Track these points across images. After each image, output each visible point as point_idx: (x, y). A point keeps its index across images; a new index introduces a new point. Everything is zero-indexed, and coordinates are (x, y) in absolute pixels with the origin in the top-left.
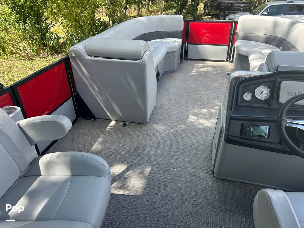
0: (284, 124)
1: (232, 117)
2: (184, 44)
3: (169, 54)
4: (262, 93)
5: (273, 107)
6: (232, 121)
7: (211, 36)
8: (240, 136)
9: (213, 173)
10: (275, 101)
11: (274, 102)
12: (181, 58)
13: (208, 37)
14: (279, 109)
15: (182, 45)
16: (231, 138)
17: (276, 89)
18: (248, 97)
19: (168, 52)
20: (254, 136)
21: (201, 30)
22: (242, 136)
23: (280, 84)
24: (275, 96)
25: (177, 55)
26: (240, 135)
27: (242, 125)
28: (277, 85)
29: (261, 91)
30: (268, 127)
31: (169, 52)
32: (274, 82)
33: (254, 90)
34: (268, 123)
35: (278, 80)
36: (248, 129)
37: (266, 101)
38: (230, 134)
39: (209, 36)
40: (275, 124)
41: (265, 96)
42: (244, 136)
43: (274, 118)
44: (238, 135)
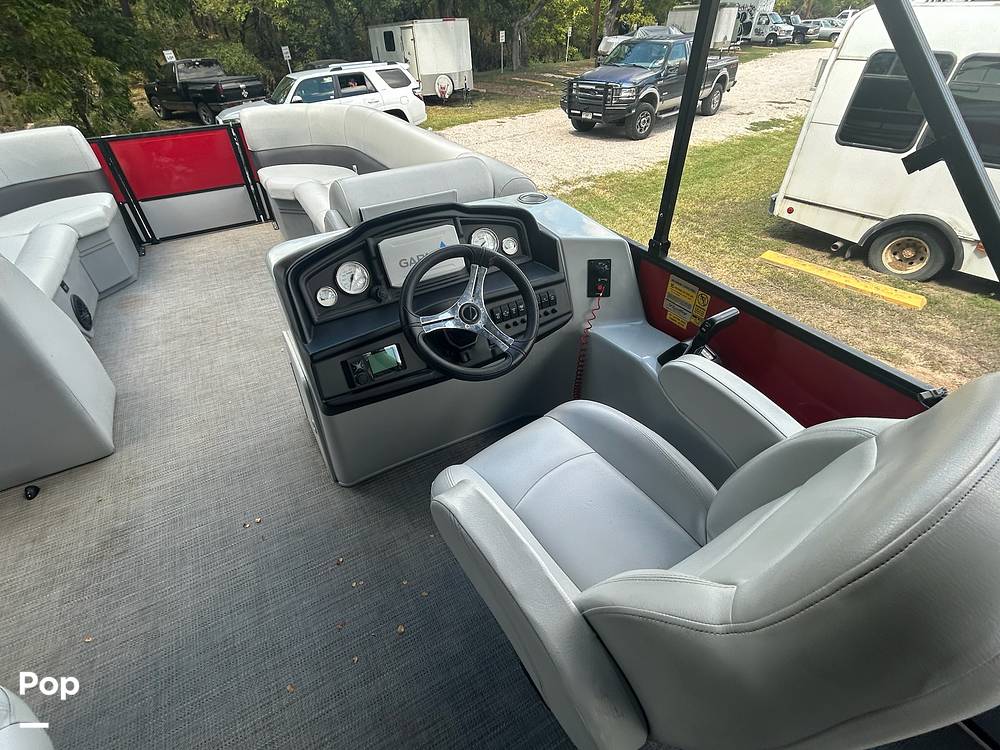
0: (417, 331)
1: (315, 358)
2: (126, 205)
3: (87, 244)
4: (352, 279)
5: (387, 302)
6: (317, 365)
7: (190, 171)
8: (349, 390)
9: (337, 481)
10: (384, 286)
11: (384, 291)
12: (138, 243)
13: (182, 173)
14: (397, 302)
15: (122, 209)
16: (333, 402)
17: (375, 262)
18: (327, 298)
19: (80, 239)
20: (376, 375)
21: (155, 159)
22: (354, 386)
23: (377, 249)
24: (381, 277)
25: (119, 237)
26: (350, 387)
27: (344, 364)
28: (374, 255)
29: (350, 276)
30: (394, 346)
31: (85, 237)
32: (365, 247)
33: (335, 278)
34: (392, 338)
35: (371, 242)
36: (359, 366)
37: (369, 294)
38: (326, 395)
39: (183, 171)
40: (402, 334)
41: (361, 282)
42: (358, 386)
43: (396, 323)
44: (345, 388)
